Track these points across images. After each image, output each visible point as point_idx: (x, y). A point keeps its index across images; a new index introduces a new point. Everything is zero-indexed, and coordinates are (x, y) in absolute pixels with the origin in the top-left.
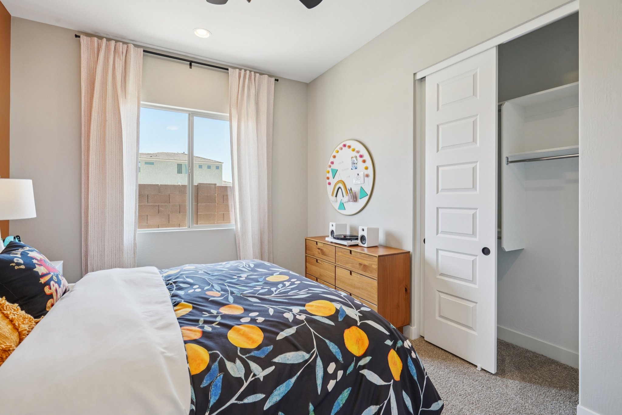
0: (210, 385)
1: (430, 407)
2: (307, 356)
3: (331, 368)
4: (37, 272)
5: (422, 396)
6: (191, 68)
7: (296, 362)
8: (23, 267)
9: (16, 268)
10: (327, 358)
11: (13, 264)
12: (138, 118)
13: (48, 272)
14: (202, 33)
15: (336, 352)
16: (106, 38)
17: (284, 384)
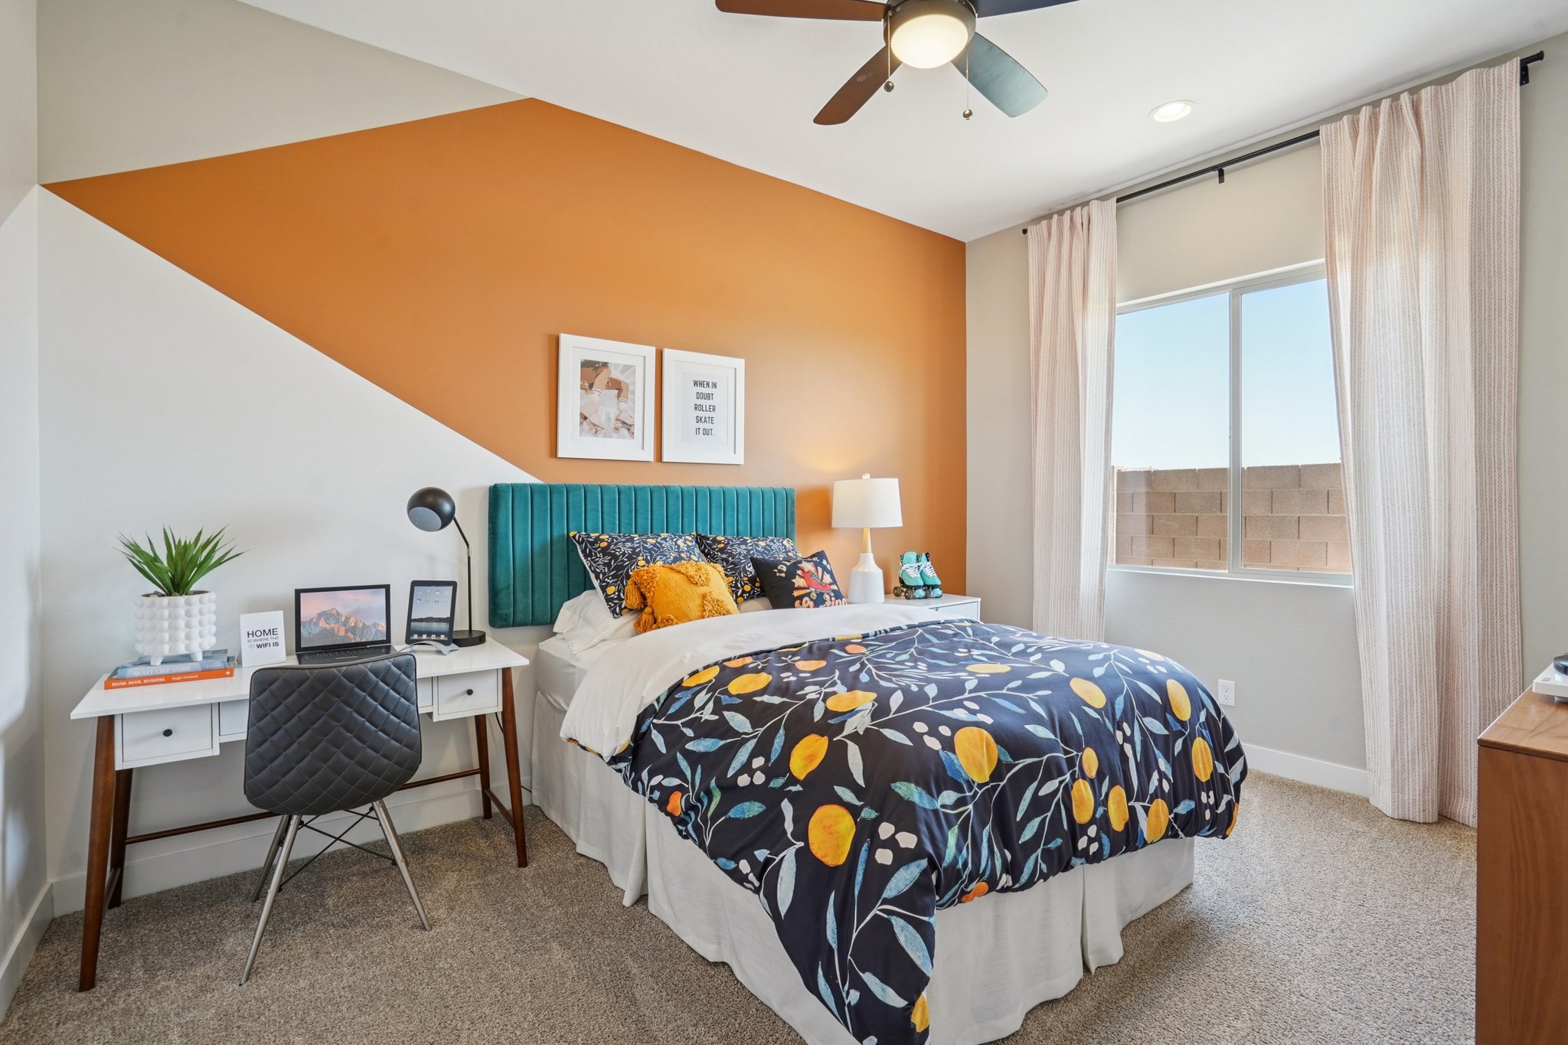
0: (680, 698)
1: (864, 973)
2: (750, 730)
3: (758, 762)
4: (794, 583)
5: (855, 935)
6: (1221, 180)
7: (736, 729)
8: (783, 575)
9: (778, 574)
10: (763, 748)
11: (776, 571)
12: (1111, 340)
13: (806, 586)
14: (1173, 112)
15: (776, 749)
16: (1056, 213)
17: (713, 740)
